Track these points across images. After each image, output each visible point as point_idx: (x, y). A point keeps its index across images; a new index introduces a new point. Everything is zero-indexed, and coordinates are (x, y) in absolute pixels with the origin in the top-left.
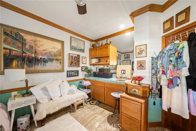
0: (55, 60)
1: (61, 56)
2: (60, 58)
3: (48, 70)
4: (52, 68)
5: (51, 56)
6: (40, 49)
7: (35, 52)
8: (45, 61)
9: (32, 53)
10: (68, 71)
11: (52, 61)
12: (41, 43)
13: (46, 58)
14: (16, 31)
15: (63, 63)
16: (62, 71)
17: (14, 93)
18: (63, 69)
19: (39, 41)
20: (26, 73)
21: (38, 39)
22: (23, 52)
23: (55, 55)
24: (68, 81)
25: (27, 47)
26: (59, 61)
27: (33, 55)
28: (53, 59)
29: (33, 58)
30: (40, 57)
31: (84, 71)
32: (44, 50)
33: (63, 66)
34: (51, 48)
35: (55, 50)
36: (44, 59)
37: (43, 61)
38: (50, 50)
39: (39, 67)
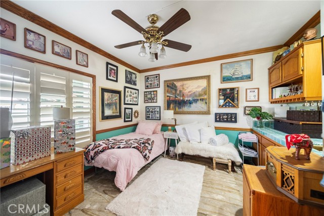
0: (199, 101)
1: (206, 94)
2: (206, 97)
3: (192, 112)
4: (196, 110)
5: (196, 96)
6: (186, 92)
7: (183, 95)
8: (190, 103)
9: (181, 97)
10: (216, 114)
11: (196, 102)
12: (187, 86)
13: (191, 99)
14: (171, 82)
15: (209, 103)
16: (208, 113)
17: (170, 128)
18: (209, 111)
19: (186, 84)
20: (174, 114)
21: (185, 82)
22: (176, 97)
23: (200, 95)
24: (215, 127)
25: (178, 92)
26: (204, 101)
27: (182, 99)
28: (198, 100)
29: (181, 100)
30: (186, 99)
31: (248, 114)
32: (189, 92)
33: (209, 107)
34: (196, 88)
35: (200, 89)
36: (189, 100)
37: (189, 103)
38: (195, 90)
39: (186, 109)
